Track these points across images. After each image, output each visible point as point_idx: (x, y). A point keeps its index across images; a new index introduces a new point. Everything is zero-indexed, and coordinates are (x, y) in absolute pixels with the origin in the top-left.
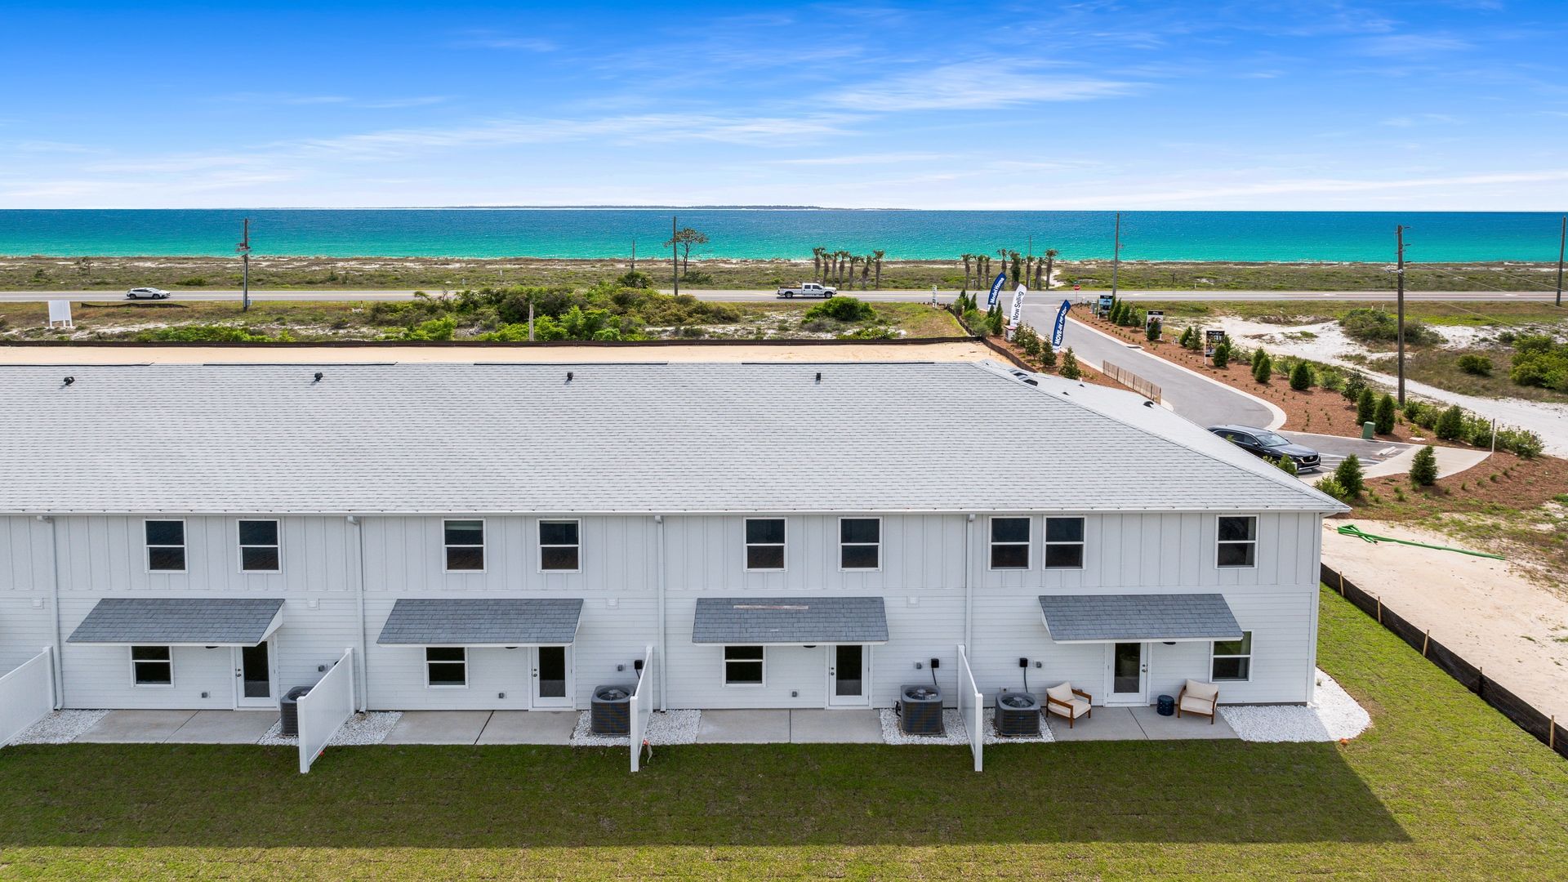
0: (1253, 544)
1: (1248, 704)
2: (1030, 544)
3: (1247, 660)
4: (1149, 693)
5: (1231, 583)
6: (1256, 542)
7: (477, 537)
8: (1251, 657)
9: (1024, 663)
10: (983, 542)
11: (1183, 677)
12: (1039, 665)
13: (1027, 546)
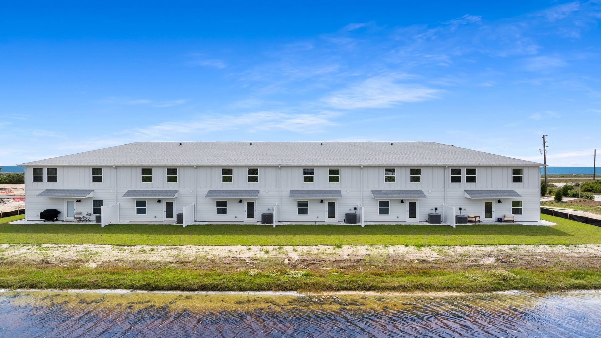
0: (522, 176)
1: (522, 221)
2: (462, 176)
3: (521, 208)
4: (495, 217)
5: (516, 187)
6: (523, 176)
7: (312, 173)
8: (522, 208)
9: (460, 209)
10: (449, 175)
11: (505, 213)
12: (465, 209)
13: (461, 176)
